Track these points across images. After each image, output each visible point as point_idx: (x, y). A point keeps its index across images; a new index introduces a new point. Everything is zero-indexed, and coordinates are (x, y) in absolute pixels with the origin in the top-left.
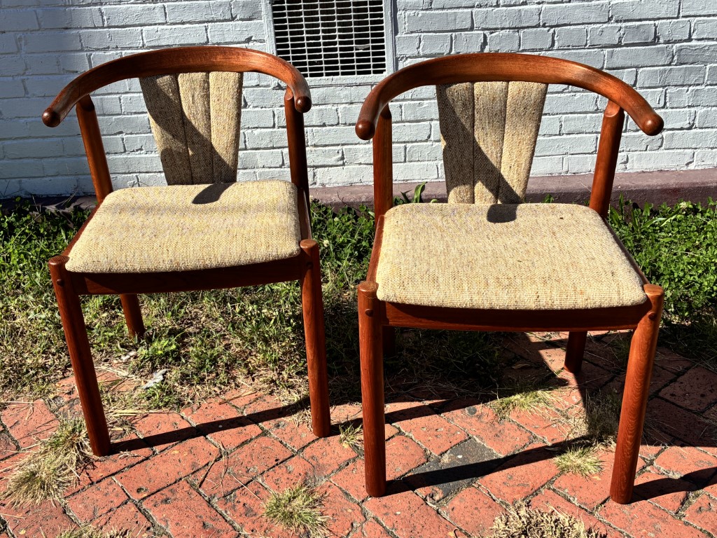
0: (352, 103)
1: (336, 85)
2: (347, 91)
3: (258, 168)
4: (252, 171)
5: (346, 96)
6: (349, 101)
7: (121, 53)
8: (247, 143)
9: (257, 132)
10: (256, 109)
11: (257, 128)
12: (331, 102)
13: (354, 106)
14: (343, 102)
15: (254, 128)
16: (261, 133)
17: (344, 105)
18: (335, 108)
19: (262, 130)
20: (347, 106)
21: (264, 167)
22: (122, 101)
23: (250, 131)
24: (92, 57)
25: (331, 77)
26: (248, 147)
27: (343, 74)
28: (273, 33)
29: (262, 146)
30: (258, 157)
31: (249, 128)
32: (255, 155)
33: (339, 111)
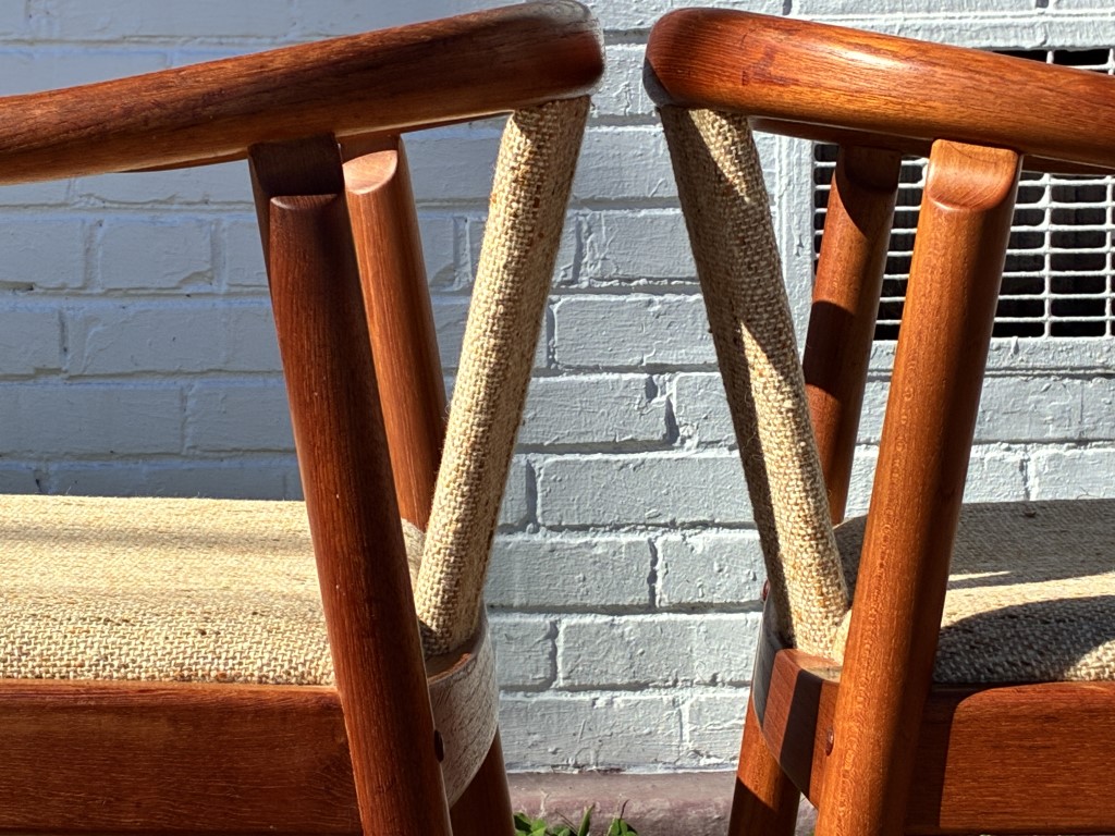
0: (1082, 442)
1: (1030, 373)
2: (1068, 395)
3: (690, 684)
4: (666, 696)
5: (1062, 417)
6: (1072, 433)
7: (218, 222)
8: (659, 585)
9: (701, 541)
10: (710, 453)
11: (705, 525)
12: (1001, 434)
13: (1090, 451)
14: (1050, 435)
15: (693, 525)
16: (717, 547)
17: (1051, 450)
18: (1015, 457)
19: (725, 534)
20: (1062, 450)
21: (713, 682)
22: (191, 403)
23: (675, 537)
24: (100, 233)
25: (1014, 340)
26: (663, 598)
27: (1058, 330)
28: (807, 171)
29: (716, 598)
30: (696, 641)
31: (672, 526)
32: (684, 630)
33: (1031, 469)
